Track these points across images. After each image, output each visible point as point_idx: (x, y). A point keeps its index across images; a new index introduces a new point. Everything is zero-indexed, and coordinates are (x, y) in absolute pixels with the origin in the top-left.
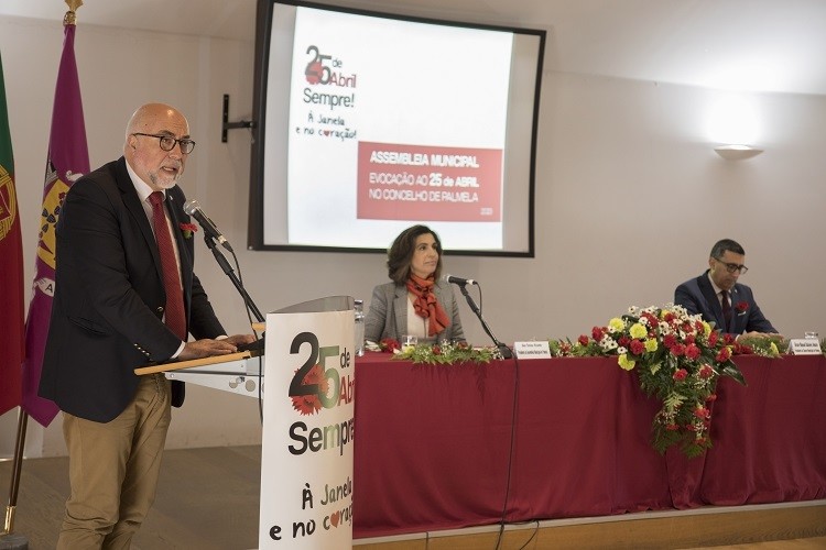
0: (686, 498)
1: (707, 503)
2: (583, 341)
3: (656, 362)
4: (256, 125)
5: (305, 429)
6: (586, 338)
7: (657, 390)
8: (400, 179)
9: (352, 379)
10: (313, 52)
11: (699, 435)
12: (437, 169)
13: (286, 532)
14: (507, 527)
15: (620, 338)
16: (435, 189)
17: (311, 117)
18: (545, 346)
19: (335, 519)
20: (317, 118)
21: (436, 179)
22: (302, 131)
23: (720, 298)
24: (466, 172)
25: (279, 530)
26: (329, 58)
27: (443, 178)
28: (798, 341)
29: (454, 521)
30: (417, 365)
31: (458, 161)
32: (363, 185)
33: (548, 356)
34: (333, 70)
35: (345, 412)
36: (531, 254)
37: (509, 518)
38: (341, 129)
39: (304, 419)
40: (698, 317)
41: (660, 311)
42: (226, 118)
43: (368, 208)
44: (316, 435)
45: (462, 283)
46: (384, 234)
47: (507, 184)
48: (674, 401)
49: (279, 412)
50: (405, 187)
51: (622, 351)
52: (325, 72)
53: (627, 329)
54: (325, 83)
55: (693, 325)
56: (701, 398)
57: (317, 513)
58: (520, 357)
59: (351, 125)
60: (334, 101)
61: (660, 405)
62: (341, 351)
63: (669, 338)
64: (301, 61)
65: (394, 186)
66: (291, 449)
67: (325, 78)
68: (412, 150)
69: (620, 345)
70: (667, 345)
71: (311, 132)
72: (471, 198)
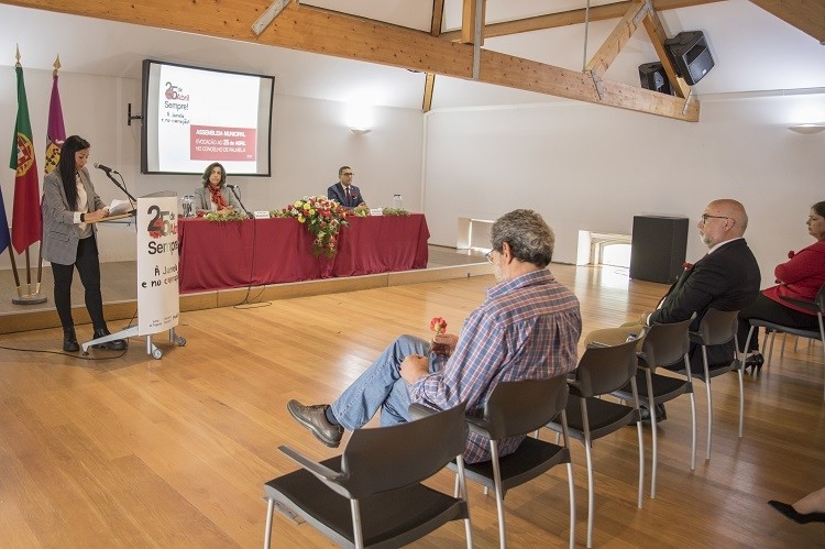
0: (327, 274)
1: (335, 276)
2: (284, 211)
3: (314, 219)
4: (143, 118)
5: (155, 244)
7: (315, 230)
8: (210, 142)
9: (176, 225)
10: (169, 85)
11: (332, 248)
12: (227, 138)
13: (149, 284)
14: (251, 287)
15: (300, 209)
16: (226, 146)
17: (168, 114)
18: (268, 213)
19: (170, 280)
20: (171, 114)
21: (226, 142)
22: (164, 120)
23: (346, 191)
24: (240, 139)
25: (146, 283)
26: (176, 87)
27: (229, 141)
28: (374, 210)
31: (236, 134)
32: (193, 145)
33: (269, 217)
34: (178, 93)
35: (175, 238)
36: (269, 175)
37: (252, 284)
38: (182, 119)
39: (155, 240)
41: (317, 198)
42: (129, 115)
43: (195, 155)
44: (160, 247)
45: (232, 187)
46: (201, 167)
47: (259, 144)
48: (321, 235)
49: (144, 237)
50: (212, 145)
51: (300, 215)
52: (175, 94)
53: (302, 206)
54: (174, 99)
56: (332, 233)
57: (162, 277)
58: (256, 218)
59: (187, 118)
60: (179, 107)
61: (316, 237)
62: (171, 213)
63: (319, 209)
64: (163, 89)
65: (207, 145)
66: (149, 252)
67: (174, 96)
68: (215, 129)
69: (299, 212)
70: (319, 212)
71: (169, 121)
72: (242, 150)
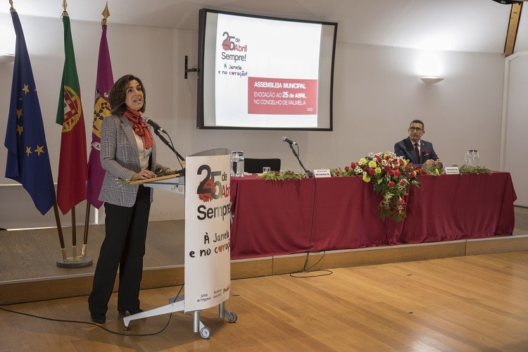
0: (395, 240)
1: (404, 242)
2: (347, 169)
3: (380, 178)
4: (200, 70)
5: (205, 208)
6: (348, 168)
7: (381, 191)
8: (268, 95)
9: (229, 186)
10: (226, 35)
11: (400, 211)
12: (286, 90)
13: (197, 254)
14: (310, 254)
15: (365, 167)
16: (285, 99)
17: (225, 66)
18: (328, 171)
19: (221, 249)
20: (228, 66)
21: (286, 94)
22: (221, 73)
23: (415, 147)
24: (300, 91)
25: (194, 253)
26: (234, 37)
27: (289, 94)
28: (448, 168)
29: (285, 251)
30: (268, 181)
31: (296, 86)
32: (251, 98)
33: (330, 176)
34: (236, 43)
35: (226, 201)
36: (331, 129)
37: (311, 250)
38: (240, 71)
39: (204, 204)
40: (402, 157)
41: (383, 155)
42: (186, 67)
43: (253, 109)
44: (210, 211)
45: (291, 143)
47: (318, 95)
48: (389, 196)
49: (192, 201)
50: (271, 98)
51: (365, 173)
52: (232, 45)
53: (367, 163)
54: (232, 50)
55: (398, 161)
56: (401, 195)
57: (211, 246)
58: (316, 177)
59: (245, 69)
60: (236, 58)
61: (382, 198)
62: (222, 173)
63: (386, 168)
64: (220, 39)
65: (266, 98)
66: (199, 217)
67: (232, 47)
68: (274, 81)
69: (364, 171)
70: (386, 171)
71: (226, 73)
72: (302, 103)
